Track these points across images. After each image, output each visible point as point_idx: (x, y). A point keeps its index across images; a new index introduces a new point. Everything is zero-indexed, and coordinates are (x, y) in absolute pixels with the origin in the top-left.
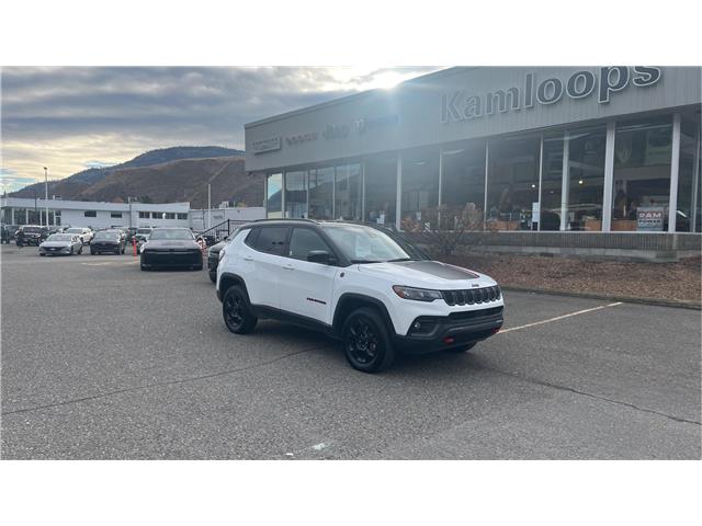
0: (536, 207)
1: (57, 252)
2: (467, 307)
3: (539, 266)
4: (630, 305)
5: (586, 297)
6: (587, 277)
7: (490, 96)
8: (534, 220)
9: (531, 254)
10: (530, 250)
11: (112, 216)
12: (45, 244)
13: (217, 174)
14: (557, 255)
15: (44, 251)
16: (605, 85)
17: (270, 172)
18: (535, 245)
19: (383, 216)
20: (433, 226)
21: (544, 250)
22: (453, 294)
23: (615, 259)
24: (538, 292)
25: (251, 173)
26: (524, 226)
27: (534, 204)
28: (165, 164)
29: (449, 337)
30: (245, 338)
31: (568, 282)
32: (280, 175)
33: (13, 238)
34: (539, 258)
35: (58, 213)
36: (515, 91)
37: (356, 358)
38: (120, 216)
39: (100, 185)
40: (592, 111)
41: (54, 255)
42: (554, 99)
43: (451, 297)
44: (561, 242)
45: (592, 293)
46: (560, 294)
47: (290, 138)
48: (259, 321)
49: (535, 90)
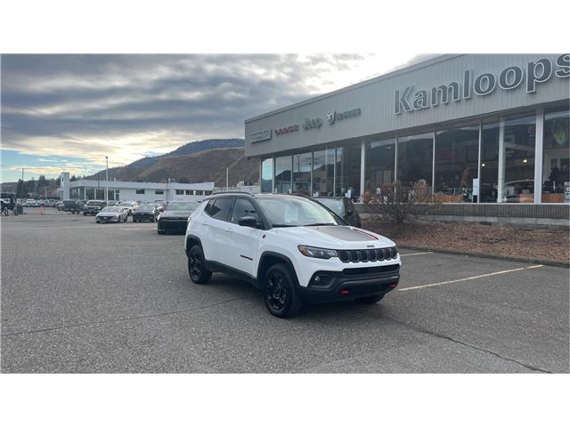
0: (476, 182)
1: (108, 220)
2: (361, 265)
3: (476, 233)
4: (549, 267)
5: (512, 260)
6: (517, 242)
7: (434, 90)
8: (474, 194)
9: (471, 223)
10: (471, 219)
11: (157, 193)
12: (100, 214)
13: (239, 159)
14: (495, 223)
15: (99, 220)
16: (531, 78)
17: (264, 157)
18: (475, 215)
19: (349, 191)
20: (390, 200)
21: (483, 219)
22: (348, 252)
23: (546, 227)
24: (471, 255)
25: (249, 158)
26: (466, 199)
27: (474, 180)
28: (199, 153)
29: (345, 289)
30: (201, 287)
31: (499, 247)
32: (271, 160)
33: (82, 210)
34: (478, 225)
35: (118, 192)
36: (455, 85)
37: (272, 305)
38: (162, 193)
39: (151, 170)
40: (521, 100)
41: (107, 223)
42: (488, 91)
43: (344, 255)
44: (497, 212)
45: (518, 257)
46: (489, 257)
47: (278, 129)
48: (214, 274)
49: (472, 84)
